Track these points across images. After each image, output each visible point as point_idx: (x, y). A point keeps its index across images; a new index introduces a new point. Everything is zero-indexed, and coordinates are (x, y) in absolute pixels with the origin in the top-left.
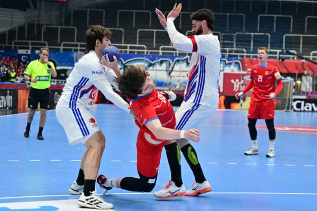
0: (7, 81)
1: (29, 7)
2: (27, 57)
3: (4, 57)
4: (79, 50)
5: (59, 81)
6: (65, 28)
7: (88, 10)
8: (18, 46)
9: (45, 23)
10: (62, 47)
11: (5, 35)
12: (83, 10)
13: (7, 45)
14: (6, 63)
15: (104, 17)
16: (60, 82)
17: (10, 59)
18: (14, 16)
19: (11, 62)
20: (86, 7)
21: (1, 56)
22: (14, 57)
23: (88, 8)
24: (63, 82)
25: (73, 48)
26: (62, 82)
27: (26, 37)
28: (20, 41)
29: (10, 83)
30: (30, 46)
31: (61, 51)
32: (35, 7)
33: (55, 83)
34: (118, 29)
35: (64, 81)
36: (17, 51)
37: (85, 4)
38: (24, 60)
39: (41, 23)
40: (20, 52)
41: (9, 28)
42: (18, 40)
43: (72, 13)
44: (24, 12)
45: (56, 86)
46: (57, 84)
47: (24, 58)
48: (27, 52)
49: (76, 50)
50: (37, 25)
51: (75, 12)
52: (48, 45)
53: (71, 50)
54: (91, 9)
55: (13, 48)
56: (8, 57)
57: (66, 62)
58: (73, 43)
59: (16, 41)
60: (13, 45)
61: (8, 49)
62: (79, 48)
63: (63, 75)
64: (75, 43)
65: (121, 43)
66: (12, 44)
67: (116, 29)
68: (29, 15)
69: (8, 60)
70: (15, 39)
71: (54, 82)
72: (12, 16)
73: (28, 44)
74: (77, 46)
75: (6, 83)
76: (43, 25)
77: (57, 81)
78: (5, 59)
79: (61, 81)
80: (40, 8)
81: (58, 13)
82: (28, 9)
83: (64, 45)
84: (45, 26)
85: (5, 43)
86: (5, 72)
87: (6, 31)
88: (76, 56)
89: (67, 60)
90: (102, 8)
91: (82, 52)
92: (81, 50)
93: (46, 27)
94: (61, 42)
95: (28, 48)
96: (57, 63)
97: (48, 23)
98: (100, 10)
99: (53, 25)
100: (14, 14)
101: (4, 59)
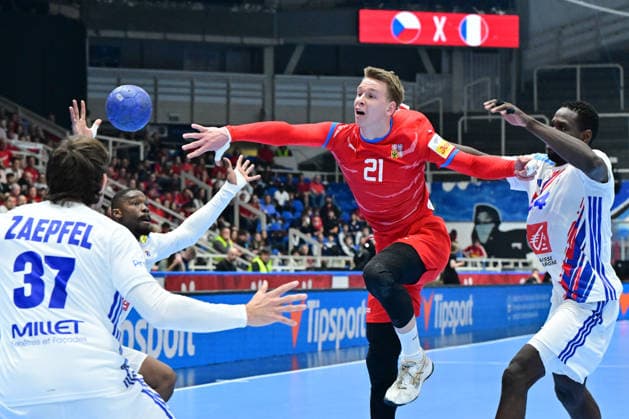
1: (423, 70)
5: (507, 264)
7: (578, 67)
9: (465, 109)
12: (564, 70)
16: (512, 266)
20: (573, 61)
23: (576, 63)
24: (520, 266)
26: (516, 264)
30: (429, 173)
32: (438, 70)
33: (498, 269)
35: (521, 261)
37: (566, 54)
39: (456, 109)
43: (535, 78)
44: (412, 84)
45: (500, 276)
46: (503, 270)
50: (445, 115)
51: (544, 76)
54: (585, 66)
63: (519, 245)
68: (423, 90)
71: (495, 264)
76: (462, 115)
77: (504, 264)
79: (512, 261)
80: (451, 71)
81: (498, 82)
82: (419, 76)
84: (465, 118)
86: (367, 245)
90: (615, 60)
93: (469, 121)
97: (473, 109)
98: (611, 65)
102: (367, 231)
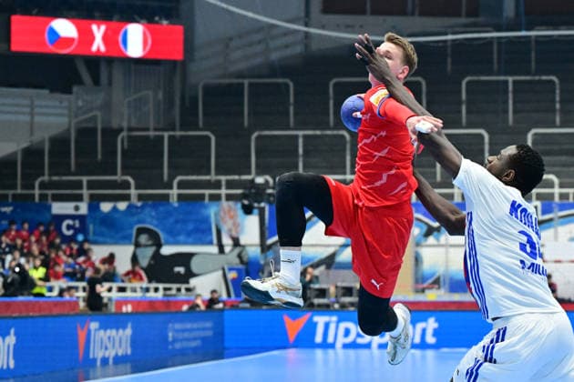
0: (22, 295)
1: (80, 82)
2: (77, 224)
3: (14, 227)
4: (223, 197)
5: (170, 289)
6: (182, 137)
7: (246, 82)
8: (50, 192)
9: (125, 125)
10: (174, 192)
11: (15, 163)
12: (230, 85)
13: (19, 191)
14: (19, 242)
15: (292, 99)
16: (174, 292)
17: (31, 232)
18: (36, 110)
19: (33, 239)
20: (241, 75)
21: (5, 223)
22: (40, 224)
23: (243, 77)
24: (183, 291)
25: (207, 192)
26: (179, 290)
27: (73, 167)
28: (55, 178)
29: (31, 298)
30: (85, 192)
31: (174, 201)
32: (96, 81)
33: (160, 295)
34: (335, 132)
35: (183, 287)
36: (49, 208)
37: (233, 69)
38: (70, 233)
39: (115, 124)
40: (59, 208)
41: (25, 145)
42: (50, 175)
43: (200, 92)
44: (65, 96)
45: (162, 302)
46: (165, 295)
47: (69, 227)
48: (77, 208)
49: (216, 198)
50: (104, 131)
51: (209, 90)
52: (137, 188)
53: (202, 197)
54: (253, 80)
55: (37, 199)
56: (26, 226)
57: (189, 234)
58: (208, 178)
59: (46, 178)
60: (37, 192)
61: (23, 201)
62: (223, 191)
63: (181, 270)
64: (213, 177)
65: (345, 173)
66: (33, 188)
67: (329, 132)
68: (80, 103)
69: (24, 233)
70: (43, 175)
71: (156, 290)
72: (32, 109)
73: (79, 185)
74: (217, 185)
75: (21, 298)
76: (121, 130)
77: (165, 289)
78: (17, 231)
79: (174, 286)
80: (110, 83)
81: (160, 95)
82: (75, 89)
83: (181, 186)
84: (124, 134)
85: (15, 187)
86: (17, 270)
87: (15, 154)
88: (216, 215)
89: (191, 226)
90: (284, 75)
91: (231, 203)
92: (229, 197)
93: (130, 138)
94: (172, 178)
95: (79, 198)
96: (162, 236)
97: (133, 124)
98: (280, 80)
99: (147, 129)
100: (37, 102)
101: (13, 233)
102: (17, 254)
